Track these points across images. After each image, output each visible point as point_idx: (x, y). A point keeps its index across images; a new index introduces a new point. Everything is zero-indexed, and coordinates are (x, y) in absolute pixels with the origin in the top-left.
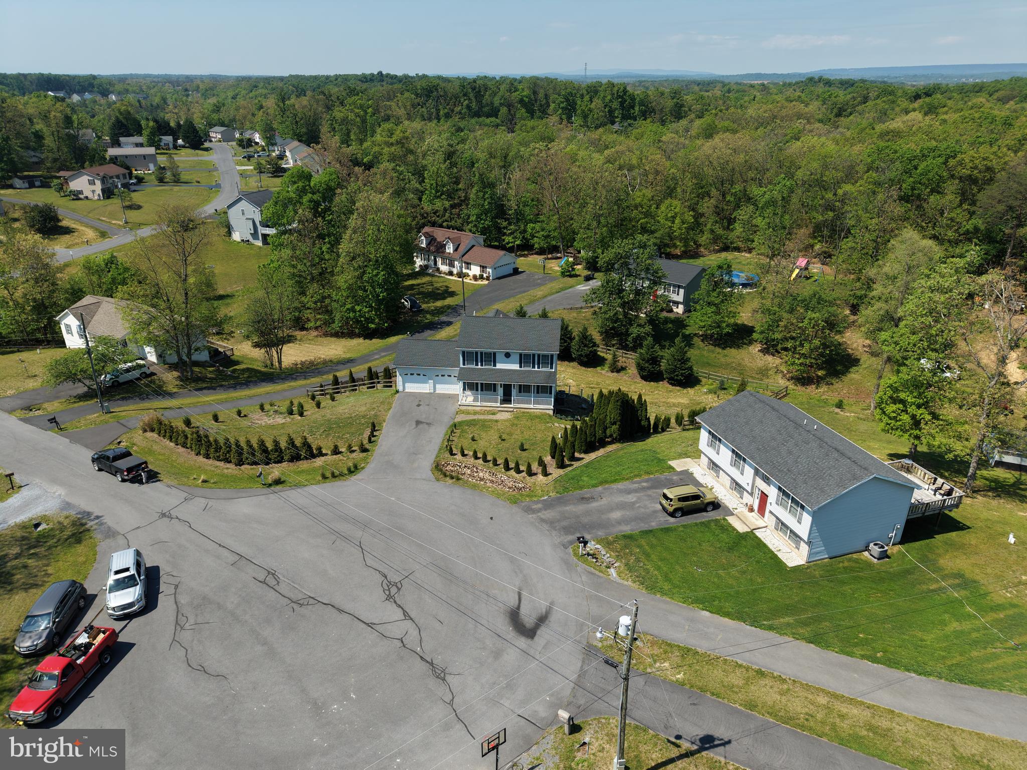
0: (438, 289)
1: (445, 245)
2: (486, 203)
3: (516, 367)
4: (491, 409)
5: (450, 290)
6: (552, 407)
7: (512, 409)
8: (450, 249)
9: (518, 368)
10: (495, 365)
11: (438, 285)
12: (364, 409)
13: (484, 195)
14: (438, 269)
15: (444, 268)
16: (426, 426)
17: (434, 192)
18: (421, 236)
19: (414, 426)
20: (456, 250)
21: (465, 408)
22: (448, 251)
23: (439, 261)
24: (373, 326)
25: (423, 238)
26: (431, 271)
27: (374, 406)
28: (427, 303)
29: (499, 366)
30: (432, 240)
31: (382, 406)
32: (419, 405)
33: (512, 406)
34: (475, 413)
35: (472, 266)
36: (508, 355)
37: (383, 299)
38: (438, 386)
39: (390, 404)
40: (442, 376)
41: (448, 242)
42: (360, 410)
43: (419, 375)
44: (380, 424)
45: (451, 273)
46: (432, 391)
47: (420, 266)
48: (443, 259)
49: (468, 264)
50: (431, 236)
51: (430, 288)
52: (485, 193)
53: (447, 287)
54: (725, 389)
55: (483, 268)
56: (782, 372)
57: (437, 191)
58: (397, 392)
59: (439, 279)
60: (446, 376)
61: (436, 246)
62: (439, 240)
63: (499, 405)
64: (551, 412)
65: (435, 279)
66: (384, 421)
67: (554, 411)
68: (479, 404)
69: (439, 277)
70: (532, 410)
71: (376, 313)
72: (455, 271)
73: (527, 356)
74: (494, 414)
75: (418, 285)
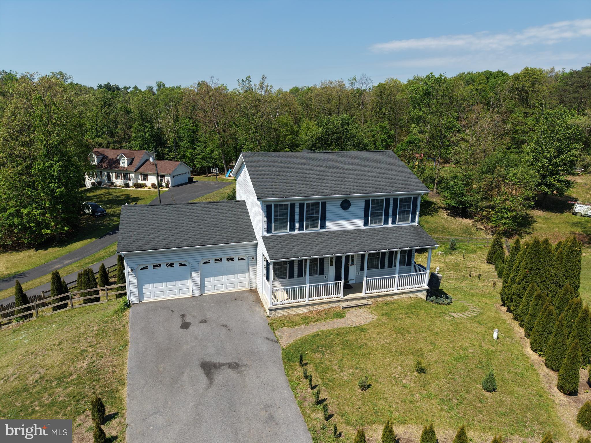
0: (119, 197)
1: (118, 161)
2: (147, 135)
3: (357, 224)
4: (328, 306)
5: (132, 197)
6: (426, 287)
7: (364, 302)
8: (124, 163)
9: (363, 227)
10: (323, 226)
11: (118, 194)
12: (56, 357)
13: (144, 129)
14: (113, 184)
15: (119, 182)
16: (232, 373)
17: (95, 131)
18: (92, 155)
19: (204, 380)
20: (130, 163)
21: (280, 313)
22: (121, 165)
23: (113, 176)
24: (48, 231)
25: (94, 156)
26: (105, 185)
27: (83, 345)
28: (109, 208)
29: (332, 226)
30: (103, 159)
31: (103, 343)
32: (185, 326)
33: (362, 294)
34: (306, 320)
35: (149, 177)
36: (346, 205)
37: (62, 195)
38: (209, 281)
39: (120, 334)
40: (217, 261)
41: (122, 157)
42: (48, 361)
43: (171, 265)
44: (113, 394)
45: (127, 185)
46: (198, 293)
47: (93, 183)
48: (117, 173)
49: (145, 176)
50: (101, 154)
51: (110, 198)
52: (146, 127)
53: (126, 195)
54: (455, 249)
55: (160, 177)
56: (481, 229)
57: (98, 132)
58: (128, 305)
59: (117, 191)
60: (224, 260)
61: (108, 162)
62: (110, 157)
63: (341, 296)
64: (424, 295)
65: (110, 191)
66: (122, 383)
67: (428, 291)
68: (306, 301)
69: (116, 189)
70: (396, 297)
71: (51, 215)
72: (131, 183)
73: (378, 202)
74: (340, 315)
75: (96, 196)
